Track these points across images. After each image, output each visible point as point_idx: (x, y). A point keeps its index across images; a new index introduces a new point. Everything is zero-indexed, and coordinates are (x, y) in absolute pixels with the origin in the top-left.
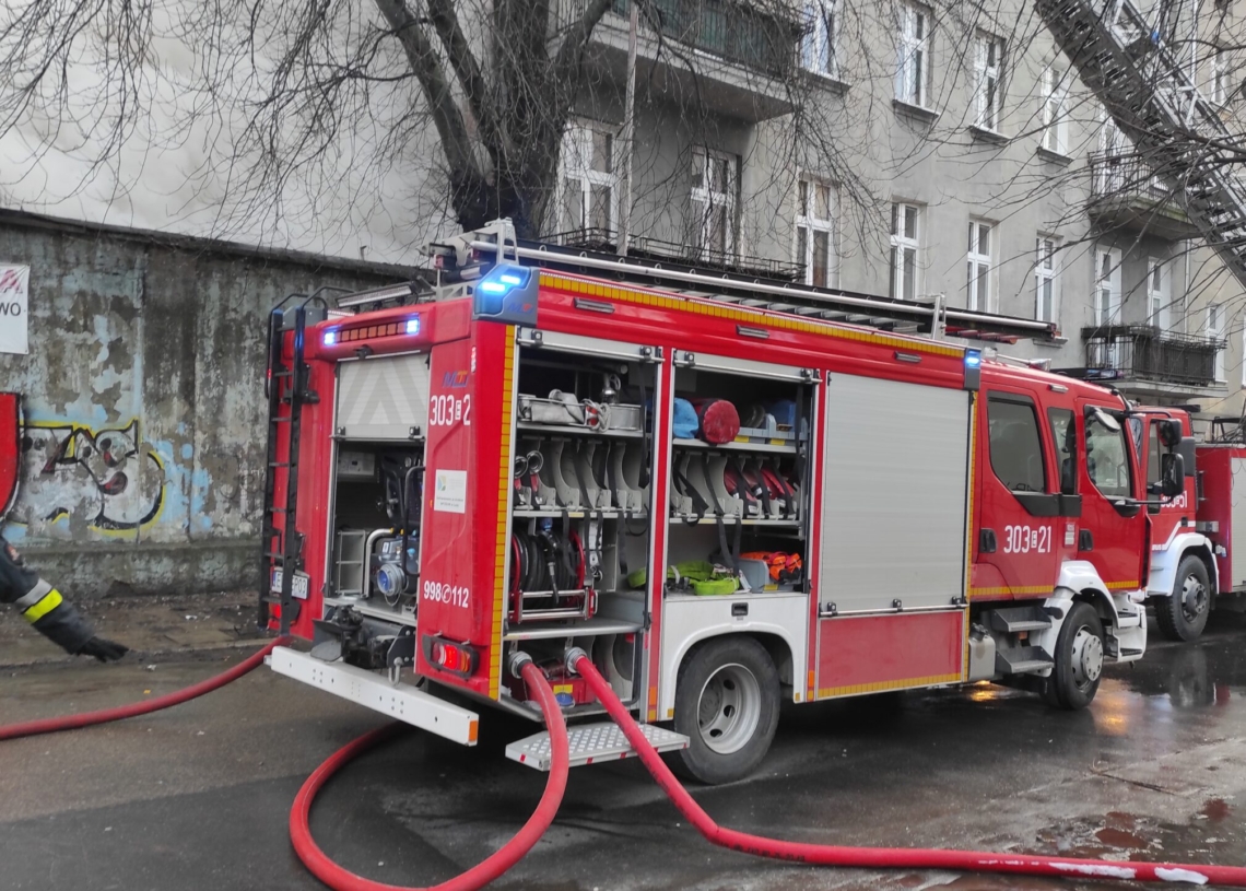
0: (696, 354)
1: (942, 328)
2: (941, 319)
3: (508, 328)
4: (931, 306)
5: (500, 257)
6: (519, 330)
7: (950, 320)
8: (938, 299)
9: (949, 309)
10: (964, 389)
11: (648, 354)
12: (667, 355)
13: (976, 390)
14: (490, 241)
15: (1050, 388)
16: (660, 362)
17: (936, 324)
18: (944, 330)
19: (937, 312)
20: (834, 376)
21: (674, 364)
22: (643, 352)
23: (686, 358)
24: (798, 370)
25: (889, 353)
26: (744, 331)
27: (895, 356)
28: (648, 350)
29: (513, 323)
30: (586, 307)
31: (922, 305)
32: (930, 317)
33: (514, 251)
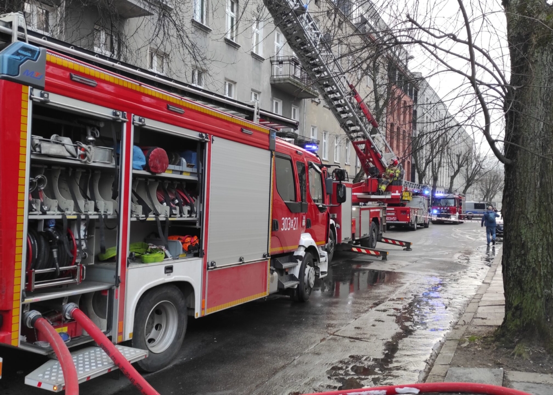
0: (146, 119)
1: (258, 118)
2: (257, 114)
3: (24, 87)
4: (252, 107)
5: (15, 39)
6: (32, 90)
7: (261, 115)
8: (256, 104)
9: (261, 110)
10: (269, 150)
11: (118, 116)
12: (129, 118)
13: (274, 151)
14: (6, 26)
15: (297, 152)
16: (125, 122)
17: (256, 117)
18: (259, 120)
19: (256, 110)
20: (215, 138)
21: (133, 123)
22: (115, 114)
23: (140, 120)
24: (198, 133)
25: (239, 128)
26: (171, 108)
27: (242, 130)
28: (118, 113)
29: (27, 84)
30: (78, 80)
31: (249, 106)
32: (253, 112)
33: (25, 37)
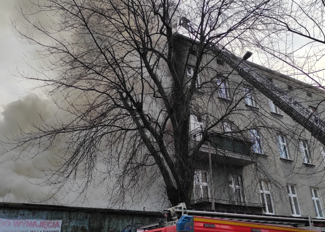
1: (312, 225)
2: (311, 222)
4: (307, 218)
5: (183, 213)
7: (314, 222)
8: (309, 216)
9: (313, 219)
14: (180, 209)
17: (310, 224)
18: (313, 226)
19: (310, 220)
26: (254, 230)
30: (207, 226)
31: (304, 218)
32: (308, 222)
33: (186, 211)
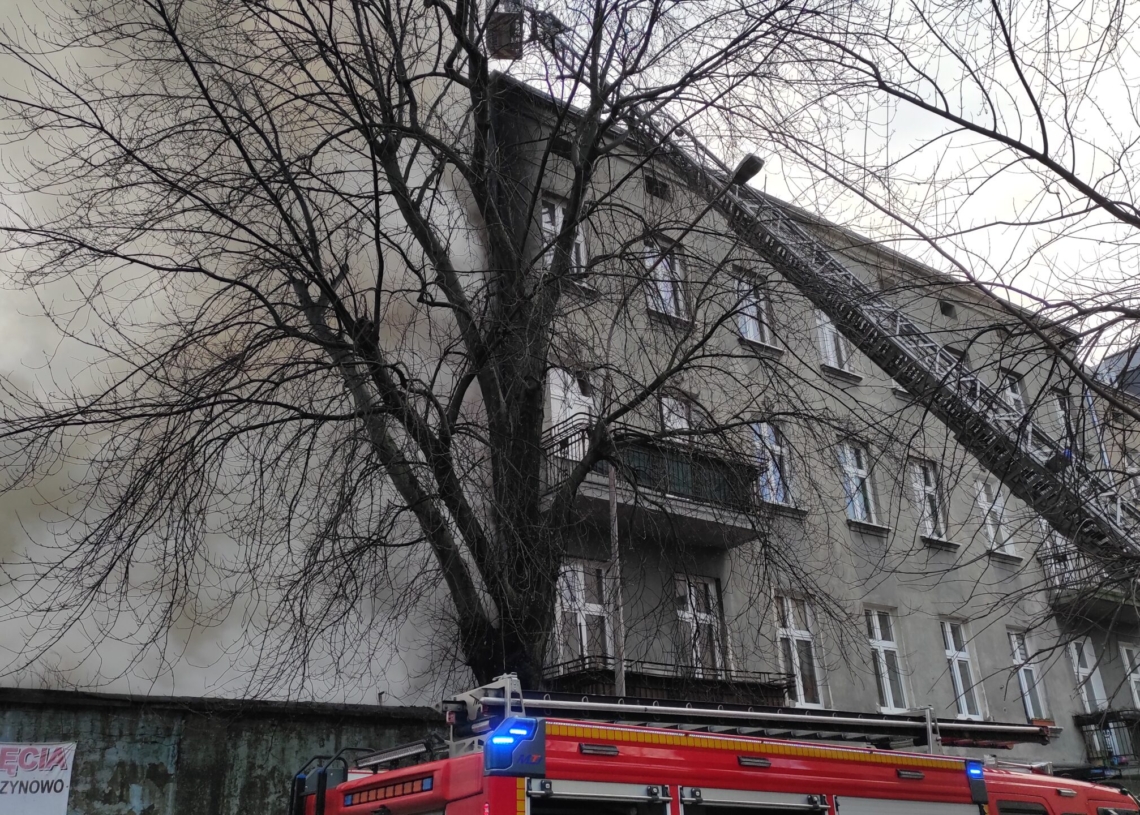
0: (702, 790)
1: (937, 740)
2: (934, 731)
3: (519, 780)
4: (922, 719)
5: (508, 710)
6: (529, 782)
7: (944, 732)
8: (928, 712)
9: (940, 721)
10: (974, 802)
11: (656, 794)
12: (674, 793)
13: (986, 803)
14: (498, 696)
15: (1059, 793)
16: (668, 802)
17: (932, 737)
18: (940, 743)
19: (929, 725)
20: (840, 800)
21: (682, 802)
22: (650, 792)
23: (693, 794)
24: (805, 796)
25: (891, 772)
26: (746, 761)
27: (899, 774)
28: (655, 790)
29: (523, 775)
30: (592, 752)
31: (913, 719)
32: (924, 729)
33: (520, 703)
